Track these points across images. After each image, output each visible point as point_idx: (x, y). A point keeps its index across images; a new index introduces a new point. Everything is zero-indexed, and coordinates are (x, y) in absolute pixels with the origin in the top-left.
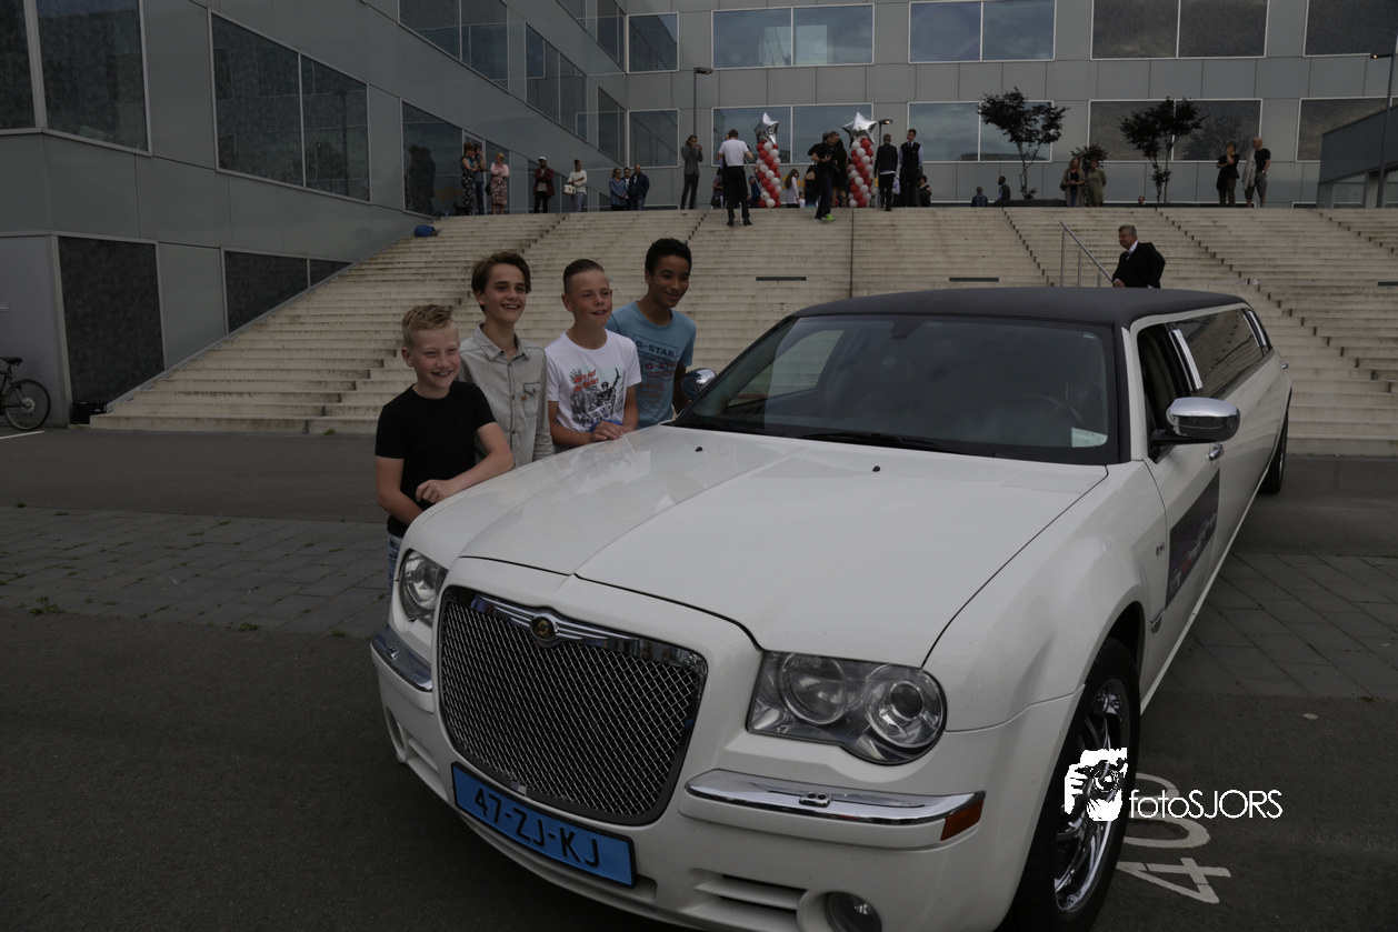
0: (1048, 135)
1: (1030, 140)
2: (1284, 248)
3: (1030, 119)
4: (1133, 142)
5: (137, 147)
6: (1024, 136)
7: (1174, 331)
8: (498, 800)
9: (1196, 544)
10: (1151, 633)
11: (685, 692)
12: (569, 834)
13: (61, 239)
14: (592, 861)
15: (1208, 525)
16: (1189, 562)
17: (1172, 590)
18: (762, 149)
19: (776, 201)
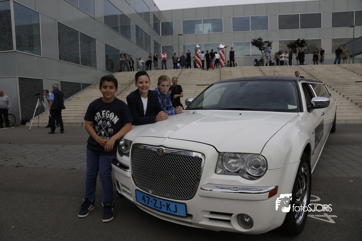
2: (330, 74)
5: (38, 55)
6: (262, 49)
7: (309, 85)
8: (149, 197)
9: (320, 136)
10: (312, 155)
11: (199, 164)
12: (169, 204)
13: (19, 78)
14: (175, 211)
15: (322, 132)
16: (319, 139)
17: (316, 145)
18: (197, 53)
19: (200, 66)
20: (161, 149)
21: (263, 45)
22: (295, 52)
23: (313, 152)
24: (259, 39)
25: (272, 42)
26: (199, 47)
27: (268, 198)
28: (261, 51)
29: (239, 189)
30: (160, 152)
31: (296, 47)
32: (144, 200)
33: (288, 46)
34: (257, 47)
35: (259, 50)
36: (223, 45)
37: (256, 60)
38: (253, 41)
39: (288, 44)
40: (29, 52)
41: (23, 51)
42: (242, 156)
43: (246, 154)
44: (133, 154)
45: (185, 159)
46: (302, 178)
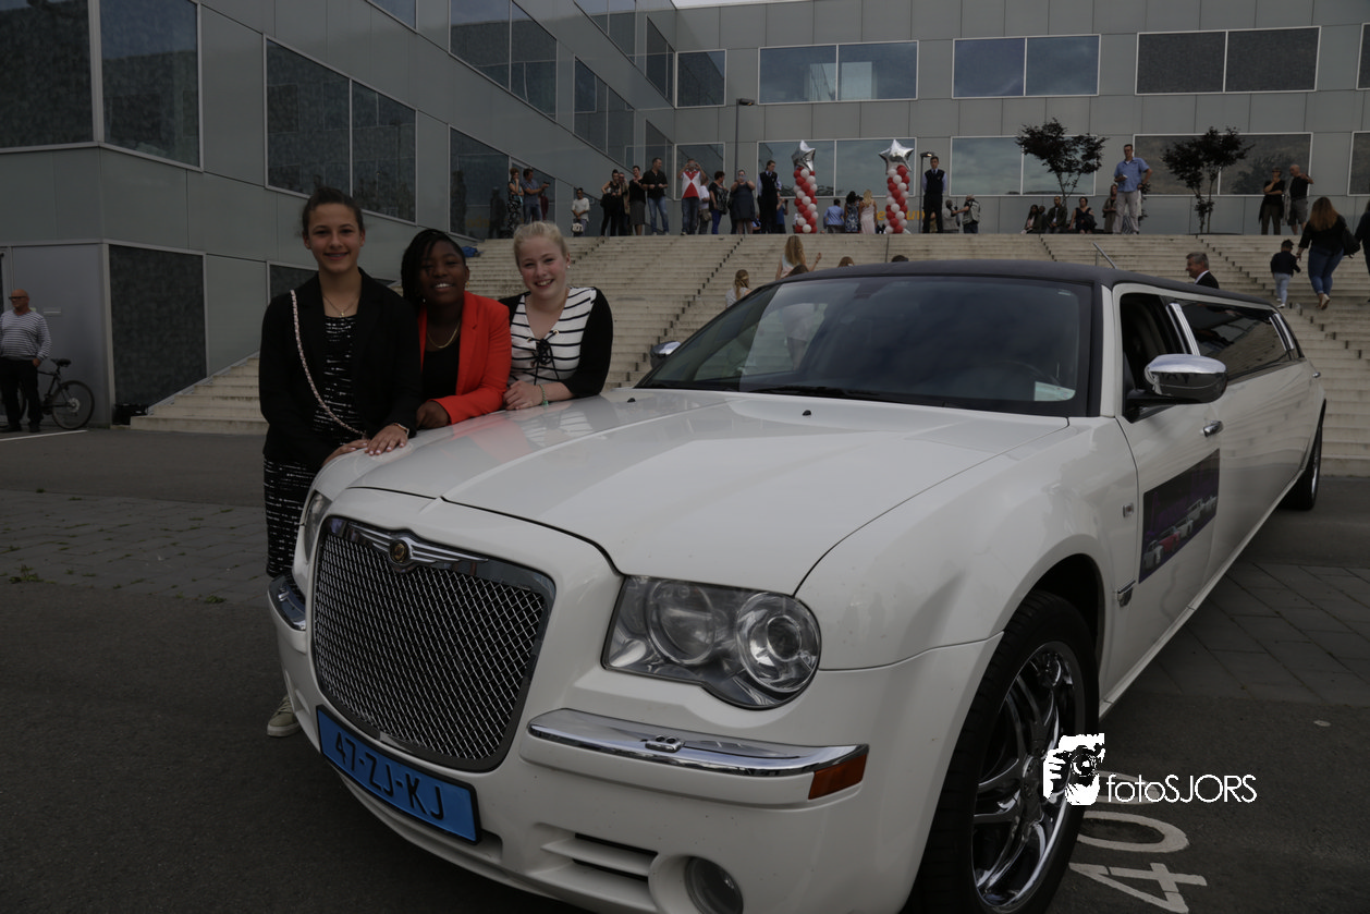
0: (1087, 165)
1: (1069, 170)
3: (1070, 150)
4: (1176, 172)
5: (189, 163)
6: (1063, 166)
7: (1173, 305)
8: (353, 745)
9: (1184, 523)
10: (1118, 604)
11: (533, 619)
12: (414, 782)
13: (112, 247)
14: (437, 813)
15: (1203, 505)
16: (1175, 538)
17: (1149, 564)
18: (799, 175)
19: (812, 226)
20: (401, 546)
21: (1066, 150)
22: (1194, 182)
23: (1126, 598)
24: (1051, 125)
25: (1102, 141)
26: (810, 150)
27: (810, 798)
28: (1059, 176)
29: (679, 748)
30: (397, 557)
31: (1199, 164)
32: (341, 752)
33: (1169, 159)
34: (1042, 158)
35: (1050, 171)
36: (904, 144)
37: (1036, 212)
39: (1169, 151)
40: (149, 152)
41: (134, 149)
42: (726, 598)
43: (735, 593)
44: (321, 559)
45: (483, 593)
46: (1034, 707)
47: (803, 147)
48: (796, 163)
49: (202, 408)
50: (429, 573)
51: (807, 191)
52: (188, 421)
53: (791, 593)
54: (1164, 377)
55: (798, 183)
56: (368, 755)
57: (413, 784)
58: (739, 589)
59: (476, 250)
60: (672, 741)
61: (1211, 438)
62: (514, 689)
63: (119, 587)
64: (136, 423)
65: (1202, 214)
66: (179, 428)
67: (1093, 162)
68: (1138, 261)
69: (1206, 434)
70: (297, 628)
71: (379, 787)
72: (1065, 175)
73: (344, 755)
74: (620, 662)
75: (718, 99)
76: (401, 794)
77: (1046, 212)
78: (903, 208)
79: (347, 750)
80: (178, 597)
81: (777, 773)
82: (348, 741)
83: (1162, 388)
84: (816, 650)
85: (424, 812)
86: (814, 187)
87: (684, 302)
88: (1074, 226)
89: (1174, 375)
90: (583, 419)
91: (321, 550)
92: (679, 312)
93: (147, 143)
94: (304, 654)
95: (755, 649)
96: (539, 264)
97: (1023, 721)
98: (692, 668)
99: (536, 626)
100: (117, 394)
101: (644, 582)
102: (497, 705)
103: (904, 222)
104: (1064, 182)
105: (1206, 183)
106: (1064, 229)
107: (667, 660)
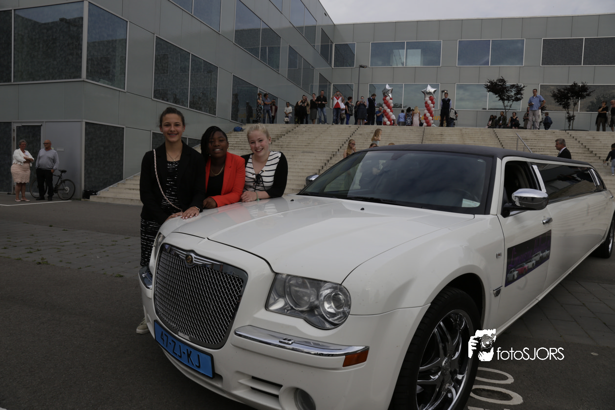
0: (517, 97)
1: (508, 100)
3: (509, 91)
4: (557, 102)
5: (120, 88)
6: (505, 98)
7: (533, 166)
8: (167, 336)
9: (531, 261)
10: (493, 296)
11: (239, 288)
12: (190, 352)
13: (86, 123)
14: (198, 365)
15: (541, 254)
16: (525, 269)
17: (511, 279)
18: (385, 100)
19: (391, 122)
20: (190, 257)
21: (507, 91)
22: (566, 106)
23: (498, 292)
24: (500, 80)
25: (524, 87)
26: (390, 88)
27: (344, 366)
28: (503, 102)
29: (292, 343)
30: (188, 261)
31: (568, 98)
32: (163, 339)
33: (554, 96)
34: (496, 94)
35: (499, 100)
36: (433, 87)
37: (492, 118)
38: (489, 84)
39: (554, 92)
40: (104, 83)
41: (98, 82)
42: (317, 284)
43: (320, 282)
44: (159, 261)
45: (220, 277)
46: (449, 337)
47: (387, 87)
48: (384, 94)
49: (120, 193)
50: (200, 268)
51: (389, 107)
52: (114, 199)
53: (340, 283)
54: (521, 198)
55: (385, 103)
56: (173, 341)
57: (189, 353)
58: (321, 281)
59: (242, 128)
60: (290, 340)
61: (547, 225)
62: (230, 316)
63: (80, 268)
64: (92, 198)
65: (569, 121)
66: (110, 201)
67: (519, 96)
68: (538, 142)
69: (544, 223)
70: (148, 288)
71: (176, 354)
72: (506, 102)
73: (164, 340)
74: (273, 308)
75: (352, 64)
76: (185, 357)
77: (497, 119)
78: (432, 115)
79: (165, 338)
80: (104, 274)
81: (333, 355)
82: (165, 335)
83: (520, 203)
84: (349, 307)
85: (193, 364)
86: (392, 105)
87: (332, 154)
88: (510, 125)
89: (526, 198)
90: (274, 207)
91: (160, 256)
92: (329, 159)
93: (103, 79)
94: (151, 299)
95: (326, 306)
96: (257, 142)
97: (443, 342)
98: (302, 312)
99: (240, 291)
100: (85, 186)
101: (284, 276)
102: (223, 322)
103: (432, 121)
104: (506, 105)
105: (572, 106)
106: (505, 126)
107: (292, 308)
